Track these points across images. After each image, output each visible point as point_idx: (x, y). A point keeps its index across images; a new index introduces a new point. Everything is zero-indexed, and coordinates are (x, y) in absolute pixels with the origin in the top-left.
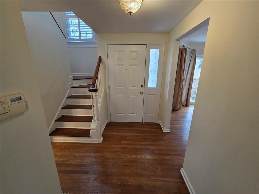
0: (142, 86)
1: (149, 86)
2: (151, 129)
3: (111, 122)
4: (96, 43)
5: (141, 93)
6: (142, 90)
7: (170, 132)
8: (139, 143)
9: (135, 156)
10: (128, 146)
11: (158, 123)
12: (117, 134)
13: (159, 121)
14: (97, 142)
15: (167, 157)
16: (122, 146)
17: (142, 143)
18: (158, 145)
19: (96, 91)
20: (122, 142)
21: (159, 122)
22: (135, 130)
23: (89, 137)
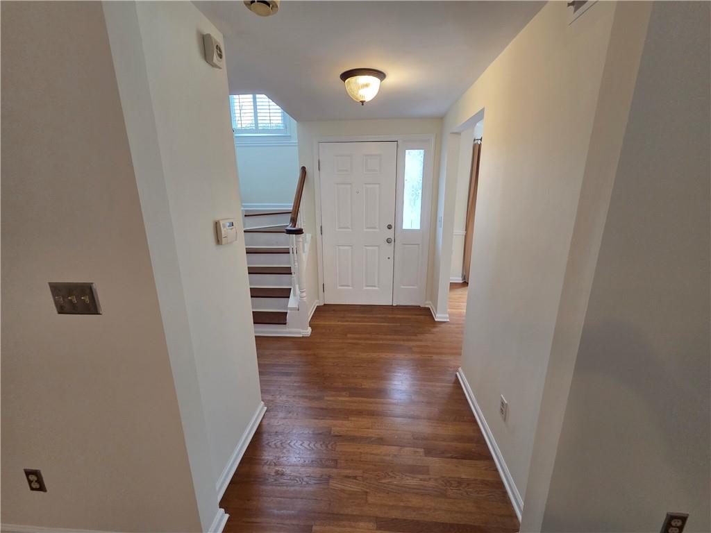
0: (389, 227)
1: (404, 227)
2: (410, 316)
3: (325, 305)
4: (290, 136)
5: (389, 241)
6: (390, 234)
7: (448, 320)
8: (384, 337)
9: (374, 355)
10: (360, 342)
11: (427, 306)
12: (339, 323)
13: (427, 302)
14: (301, 336)
15: (435, 357)
16: (350, 341)
17: (389, 337)
18: (421, 341)
19: (299, 232)
20: (349, 336)
21: (428, 304)
22: (377, 317)
23: (285, 324)
